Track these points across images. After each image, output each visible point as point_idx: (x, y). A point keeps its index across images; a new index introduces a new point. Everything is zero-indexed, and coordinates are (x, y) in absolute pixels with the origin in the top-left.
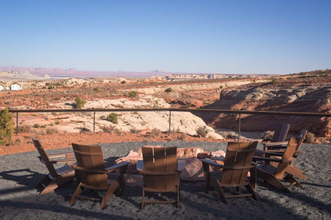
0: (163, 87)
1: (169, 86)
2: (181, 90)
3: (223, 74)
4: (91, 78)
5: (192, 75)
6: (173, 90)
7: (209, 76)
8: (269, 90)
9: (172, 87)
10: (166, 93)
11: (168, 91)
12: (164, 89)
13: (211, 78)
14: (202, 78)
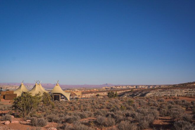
0: (95, 94)
1: (98, 93)
2: (104, 95)
3: (145, 85)
4: (68, 89)
5: (126, 86)
6: (100, 95)
7: (136, 87)
8: (128, 94)
9: (100, 94)
10: (96, 96)
11: (98, 95)
12: (95, 95)
13: (138, 87)
14: (132, 87)
